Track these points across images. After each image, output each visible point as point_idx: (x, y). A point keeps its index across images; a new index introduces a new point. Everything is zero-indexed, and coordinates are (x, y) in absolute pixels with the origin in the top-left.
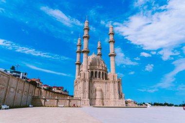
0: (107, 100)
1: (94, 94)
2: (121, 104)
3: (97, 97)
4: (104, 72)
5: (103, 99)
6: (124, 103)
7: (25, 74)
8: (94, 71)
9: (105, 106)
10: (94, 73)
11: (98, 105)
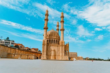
0: (58, 56)
1: (50, 53)
2: (66, 58)
3: (52, 55)
4: (57, 40)
5: (55, 56)
6: (68, 58)
7: (13, 41)
8: (51, 39)
9: (56, 59)
10: (51, 41)
11: (52, 59)
